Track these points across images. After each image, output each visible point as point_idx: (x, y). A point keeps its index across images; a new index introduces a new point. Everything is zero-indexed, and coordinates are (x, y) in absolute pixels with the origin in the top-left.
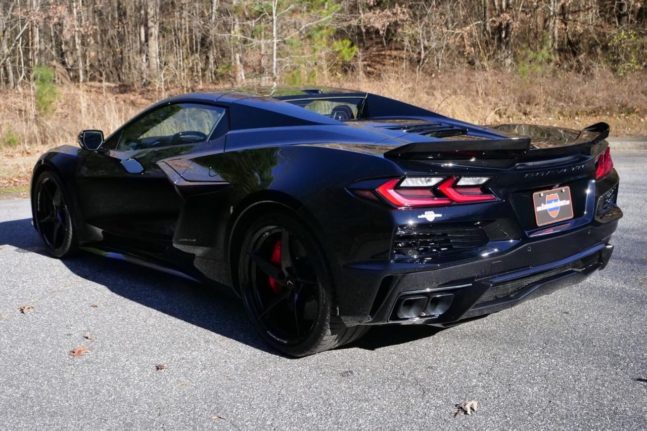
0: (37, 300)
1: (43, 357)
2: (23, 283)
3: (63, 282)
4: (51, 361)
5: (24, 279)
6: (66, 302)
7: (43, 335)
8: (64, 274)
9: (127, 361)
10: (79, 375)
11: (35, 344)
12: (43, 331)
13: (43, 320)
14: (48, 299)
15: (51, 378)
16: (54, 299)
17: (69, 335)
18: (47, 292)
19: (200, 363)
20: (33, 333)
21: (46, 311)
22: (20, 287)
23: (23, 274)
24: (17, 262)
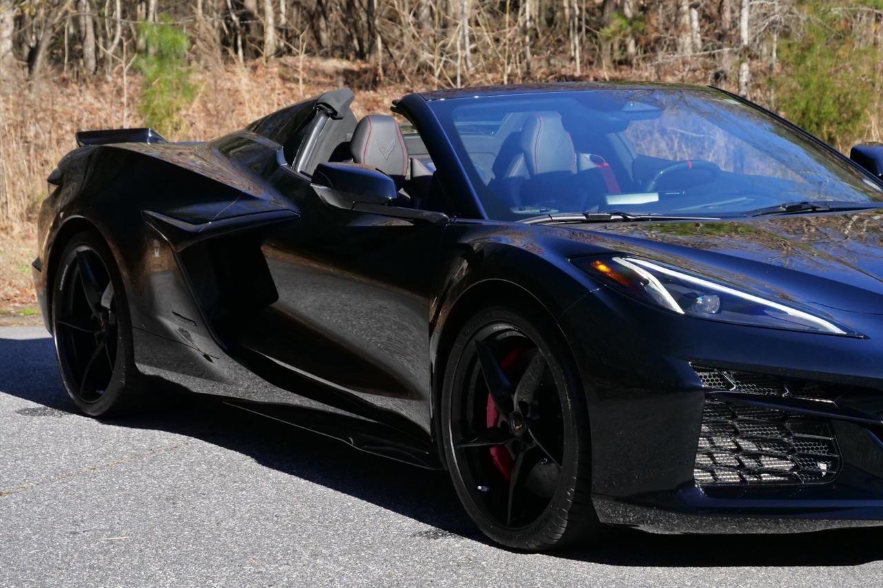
0: (34, 485)
1: (18, 558)
2: (16, 460)
3: (90, 463)
4: (30, 564)
5: (20, 455)
6: (86, 491)
7: (28, 530)
8: (98, 450)
9: (160, 570)
10: (70, 582)
11: (10, 541)
12: (29, 526)
13: (35, 512)
14: (54, 485)
15: (24, 581)
16: (66, 485)
17: (75, 533)
18: (56, 475)
19: (286, 580)
20: (11, 527)
21: (45, 500)
22: (9, 466)
23: (20, 447)
24: (15, 429)
